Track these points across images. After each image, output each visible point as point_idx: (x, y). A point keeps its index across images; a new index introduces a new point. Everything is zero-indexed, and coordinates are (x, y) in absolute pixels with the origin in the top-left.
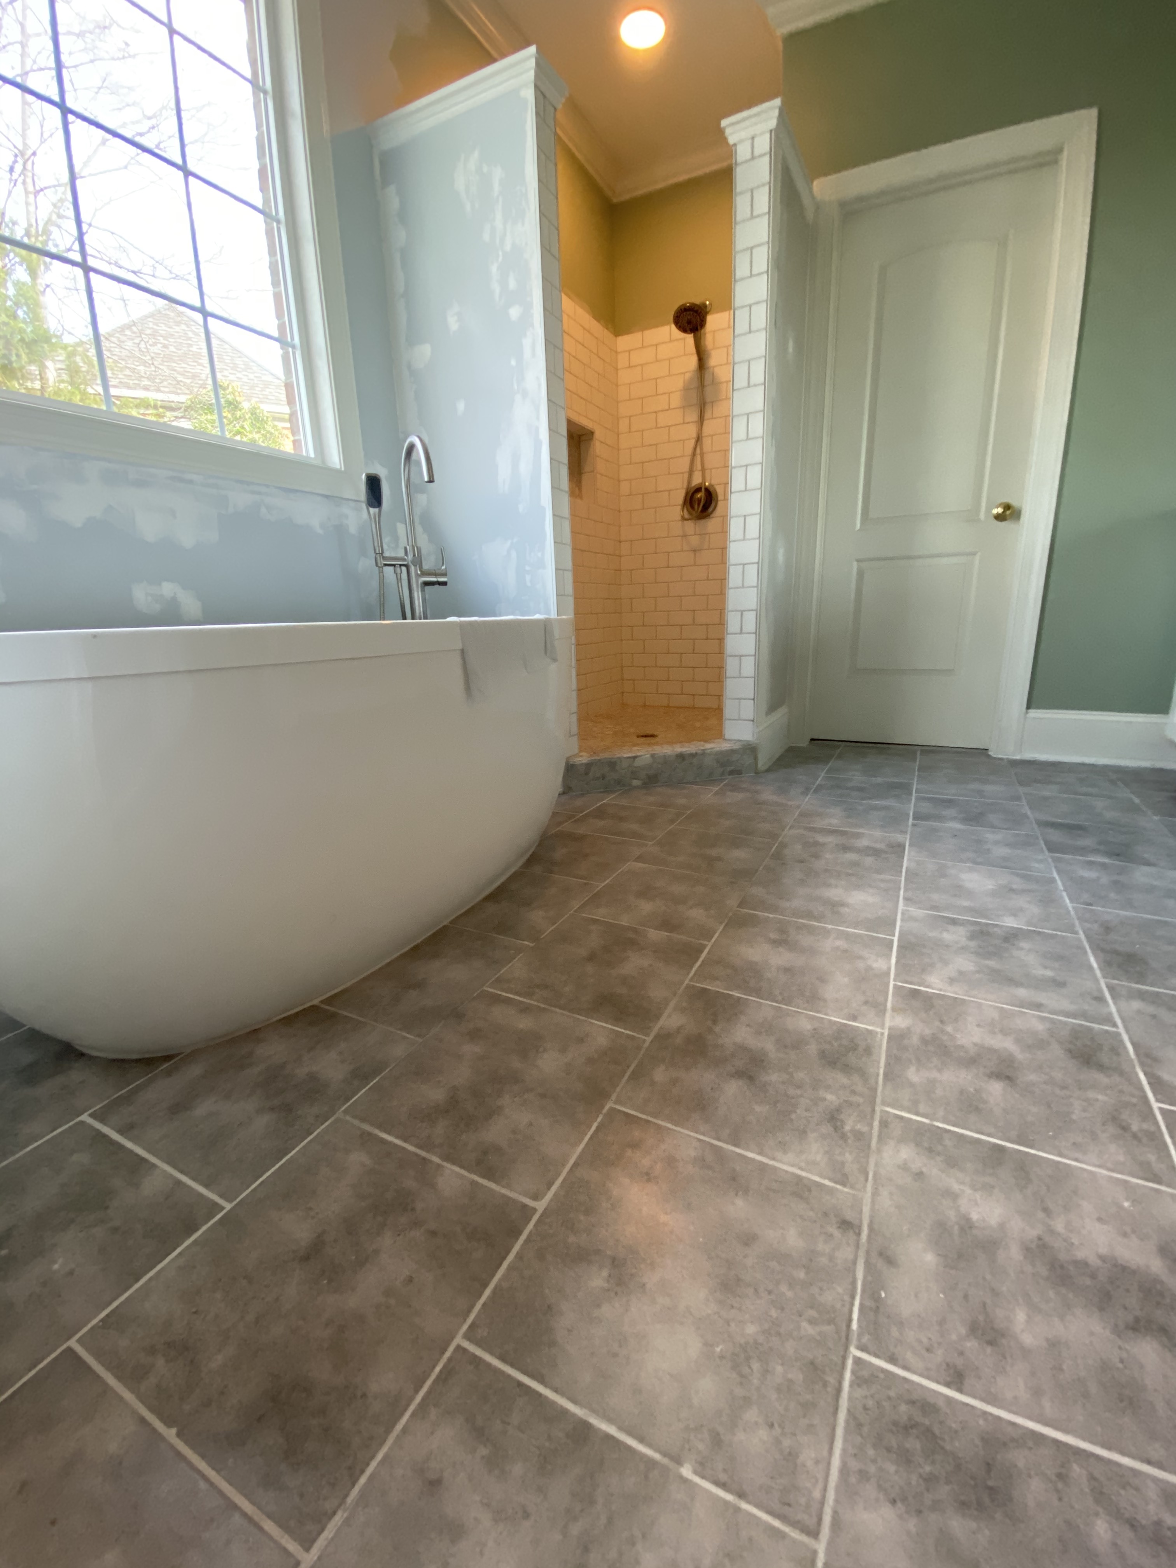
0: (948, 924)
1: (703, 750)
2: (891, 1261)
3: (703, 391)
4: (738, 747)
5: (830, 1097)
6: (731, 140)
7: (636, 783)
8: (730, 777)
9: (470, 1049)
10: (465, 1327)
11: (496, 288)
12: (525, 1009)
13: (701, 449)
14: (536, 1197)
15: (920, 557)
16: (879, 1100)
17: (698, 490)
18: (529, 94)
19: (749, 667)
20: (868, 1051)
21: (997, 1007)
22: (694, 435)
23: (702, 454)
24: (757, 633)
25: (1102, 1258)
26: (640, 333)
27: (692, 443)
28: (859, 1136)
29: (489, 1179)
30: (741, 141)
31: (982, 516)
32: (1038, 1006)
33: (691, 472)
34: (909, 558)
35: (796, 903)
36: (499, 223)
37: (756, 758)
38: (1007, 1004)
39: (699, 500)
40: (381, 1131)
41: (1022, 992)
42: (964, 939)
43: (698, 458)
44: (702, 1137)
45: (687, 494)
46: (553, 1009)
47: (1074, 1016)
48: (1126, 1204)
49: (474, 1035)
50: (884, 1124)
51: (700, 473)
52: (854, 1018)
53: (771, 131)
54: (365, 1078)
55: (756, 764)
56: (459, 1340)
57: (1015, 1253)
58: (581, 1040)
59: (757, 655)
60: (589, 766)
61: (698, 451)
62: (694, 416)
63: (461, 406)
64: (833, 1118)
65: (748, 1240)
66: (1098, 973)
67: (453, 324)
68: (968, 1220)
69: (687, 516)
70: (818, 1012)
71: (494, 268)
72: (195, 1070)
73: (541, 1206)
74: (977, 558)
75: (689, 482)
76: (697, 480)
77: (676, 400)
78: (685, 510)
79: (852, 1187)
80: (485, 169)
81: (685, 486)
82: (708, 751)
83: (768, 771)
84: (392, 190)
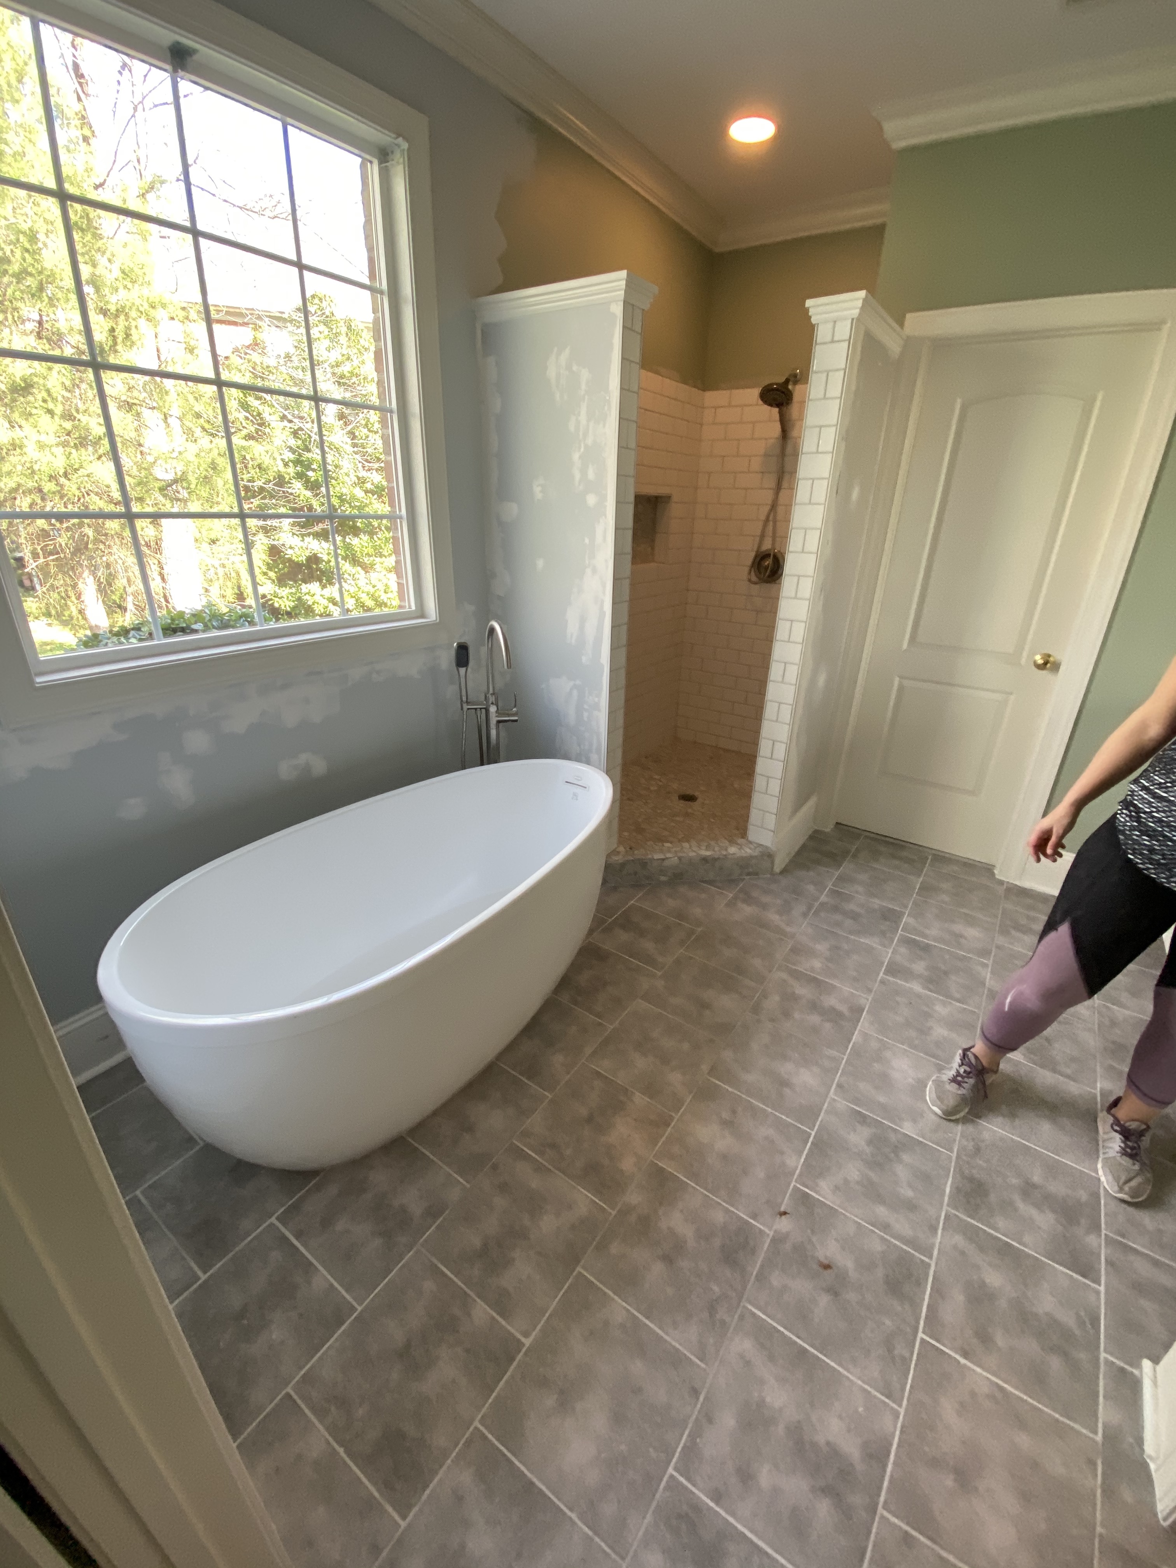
0: (858, 1122)
1: (725, 855)
2: (710, 1421)
3: (783, 460)
4: (756, 854)
5: (716, 1288)
6: (814, 320)
7: (663, 878)
8: (748, 877)
9: (500, 1202)
10: (480, 1416)
11: (577, 476)
12: (539, 1169)
13: (775, 516)
14: (526, 1335)
15: (959, 686)
16: (745, 1297)
17: (768, 556)
18: (617, 309)
19: (775, 787)
20: (753, 1252)
21: (856, 1222)
22: (770, 502)
23: (775, 522)
24: (786, 762)
25: (828, 1443)
26: (728, 392)
27: (766, 509)
28: (723, 1323)
29: (501, 1316)
30: (826, 322)
31: (1023, 661)
32: (886, 1227)
33: (762, 536)
34: (949, 684)
35: (751, 1078)
36: (583, 418)
37: (773, 863)
38: (866, 1222)
39: (766, 568)
40: (441, 1263)
41: (881, 1211)
42: (863, 1143)
43: (771, 523)
44: (629, 1308)
45: (756, 557)
46: (557, 1172)
47: (907, 1242)
48: (861, 1409)
49: (503, 1188)
50: (742, 1318)
51: (770, 539)
52: (754, 1217)
53: (853, 319)
54: (435, 1216)
55: (772, 868)
56: (477, 1423)
57: (780, 1430)
58: (570, 1207)
59: (784, 779)
60: (623, 865)
61: (771, 518)
62: (770, 481)
63: (540, 563)
64: (712, 1309)
65: (638, 1391)
66: (946, 1199)
67: (537, 491)
68: (764, 1401)
69: (754, 578)
70: (732, 1206)
71: (576, 456)
72: (333, 1190)
73: (527, 1342)
74: (1012, 697)
75: (759, 547)
76: (767, 546)
77: (756, 464)
78: (753, 573)
79: (706, 1364)
80: (575, 368)
81: (755, 549)
82: (730, 857)
83: (784, 871)
84: (491, 360)
